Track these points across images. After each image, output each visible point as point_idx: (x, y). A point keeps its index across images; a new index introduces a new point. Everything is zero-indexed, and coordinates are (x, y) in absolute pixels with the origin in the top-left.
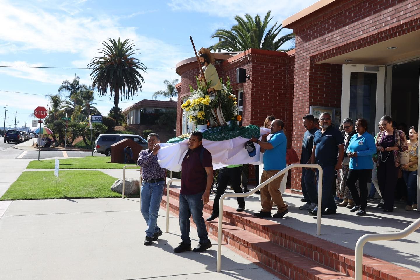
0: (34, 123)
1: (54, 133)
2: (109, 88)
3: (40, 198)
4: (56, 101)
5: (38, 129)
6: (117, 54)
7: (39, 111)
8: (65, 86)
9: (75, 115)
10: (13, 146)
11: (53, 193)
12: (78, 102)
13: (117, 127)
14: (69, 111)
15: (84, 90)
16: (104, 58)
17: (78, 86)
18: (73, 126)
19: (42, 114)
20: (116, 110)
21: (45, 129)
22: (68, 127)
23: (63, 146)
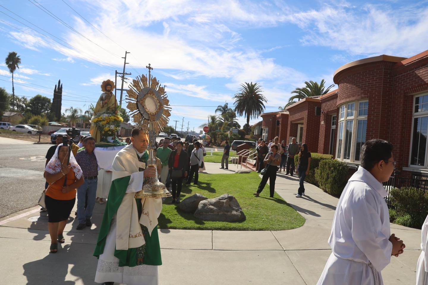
0: (202, 132)
1: (211, 138)
2: (244, 112)
4: (213, 118)
6: (250, 91)
8: (219, 108)
9: (224, 127)
12: (226, 119)
13: (246, 136)
14: (221, 124)
15: (230, 111)
16: (242, 94)
17: (227, 109)
18: (222, 134)
20: (247, 126)
22: (219, 135)
23: (216, 146)
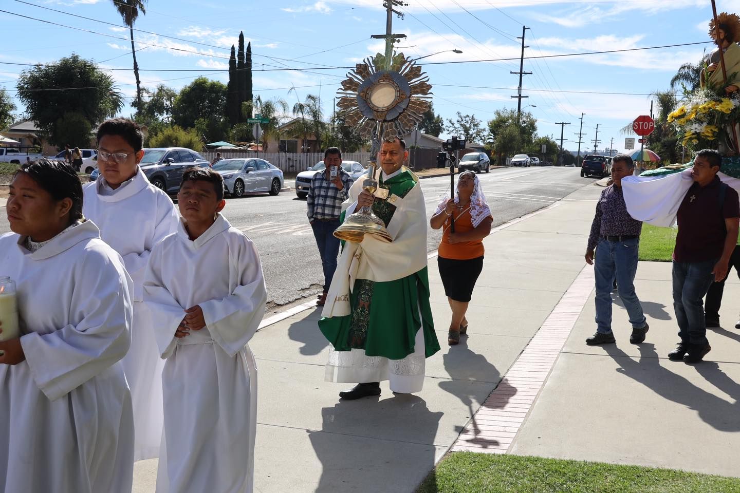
0: (630, 144)
3: (647, 258)
4: (667, 103)
5: (635, 153)
7: (641, 123)
8: (683, 73)
10: (595, 182)
11: (666, 253)
19: (646, 127)
21: (648, 152)
